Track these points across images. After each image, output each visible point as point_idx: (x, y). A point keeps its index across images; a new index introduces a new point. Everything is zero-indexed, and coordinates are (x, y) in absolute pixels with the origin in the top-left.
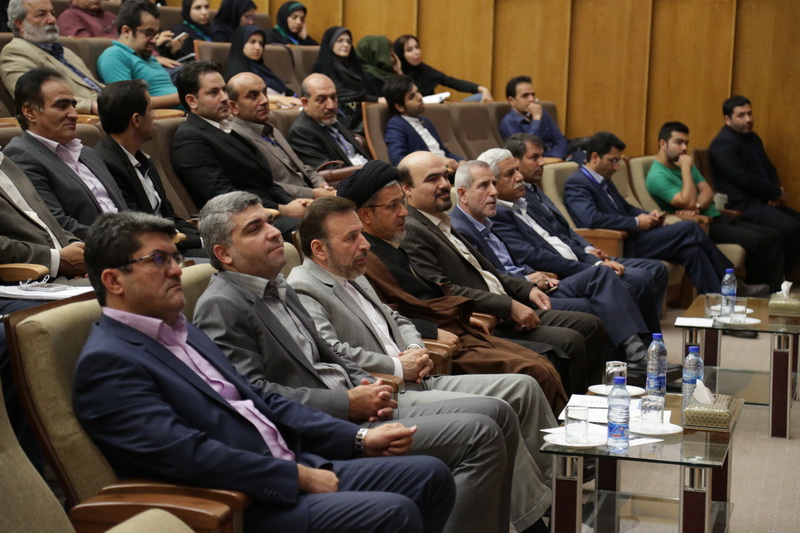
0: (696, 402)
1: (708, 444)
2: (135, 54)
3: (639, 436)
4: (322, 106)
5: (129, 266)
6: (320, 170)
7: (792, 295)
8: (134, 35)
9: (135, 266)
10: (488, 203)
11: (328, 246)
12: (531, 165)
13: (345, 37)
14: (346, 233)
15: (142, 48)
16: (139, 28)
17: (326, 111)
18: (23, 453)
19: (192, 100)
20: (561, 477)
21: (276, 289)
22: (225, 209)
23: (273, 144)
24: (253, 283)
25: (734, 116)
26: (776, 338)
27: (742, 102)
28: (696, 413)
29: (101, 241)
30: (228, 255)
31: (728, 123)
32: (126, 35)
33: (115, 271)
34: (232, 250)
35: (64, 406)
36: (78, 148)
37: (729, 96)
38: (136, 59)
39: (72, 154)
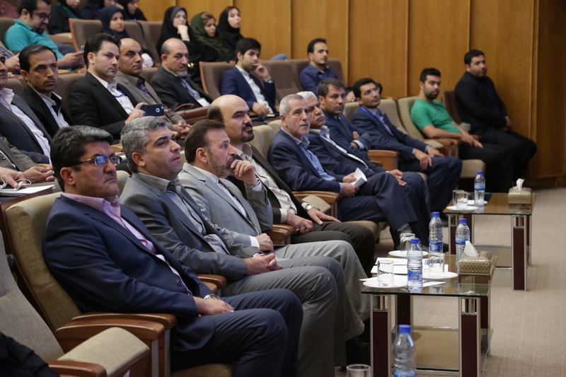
0: (466, 256)
1: (474, 284)
2: (32, 30)
3: (429, 280)
4: (179, 61)
5: (78, 166)
6: (176, 111)
7: (524, 188)
8: (31, 16)
9: (82, 166)
10: (301, 126)
11: (209, 152)
12: (331, 102)
13: (182, 13)
14: (221, 142)
15: (38, 26)
16: (35, 12)
17: (181, 65)
18: (21, 293)
19: (91, 58)
20: (376, 309)
21: (174, 187)
22: (143, 128)
23: (144, 91)
24: (159, 182)
25: (472, 64)
26: (515, 218)
27: (477, 53)
28: (466, 263)
29: (59, 148)
30: (142, 160)
31: (468, 70)
32: (25, 16)
33: (69, 169)
34: (145, 157)
35: (41, 264)
36: (10, 96)
37: (468, 51)
38: (34, 34)
39: (7, 100)
